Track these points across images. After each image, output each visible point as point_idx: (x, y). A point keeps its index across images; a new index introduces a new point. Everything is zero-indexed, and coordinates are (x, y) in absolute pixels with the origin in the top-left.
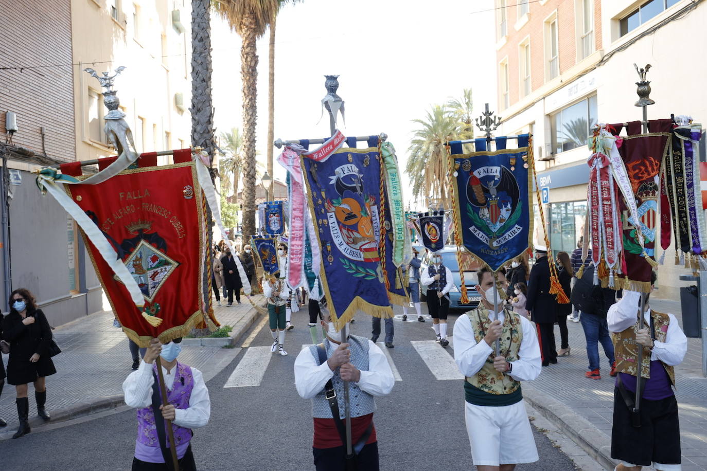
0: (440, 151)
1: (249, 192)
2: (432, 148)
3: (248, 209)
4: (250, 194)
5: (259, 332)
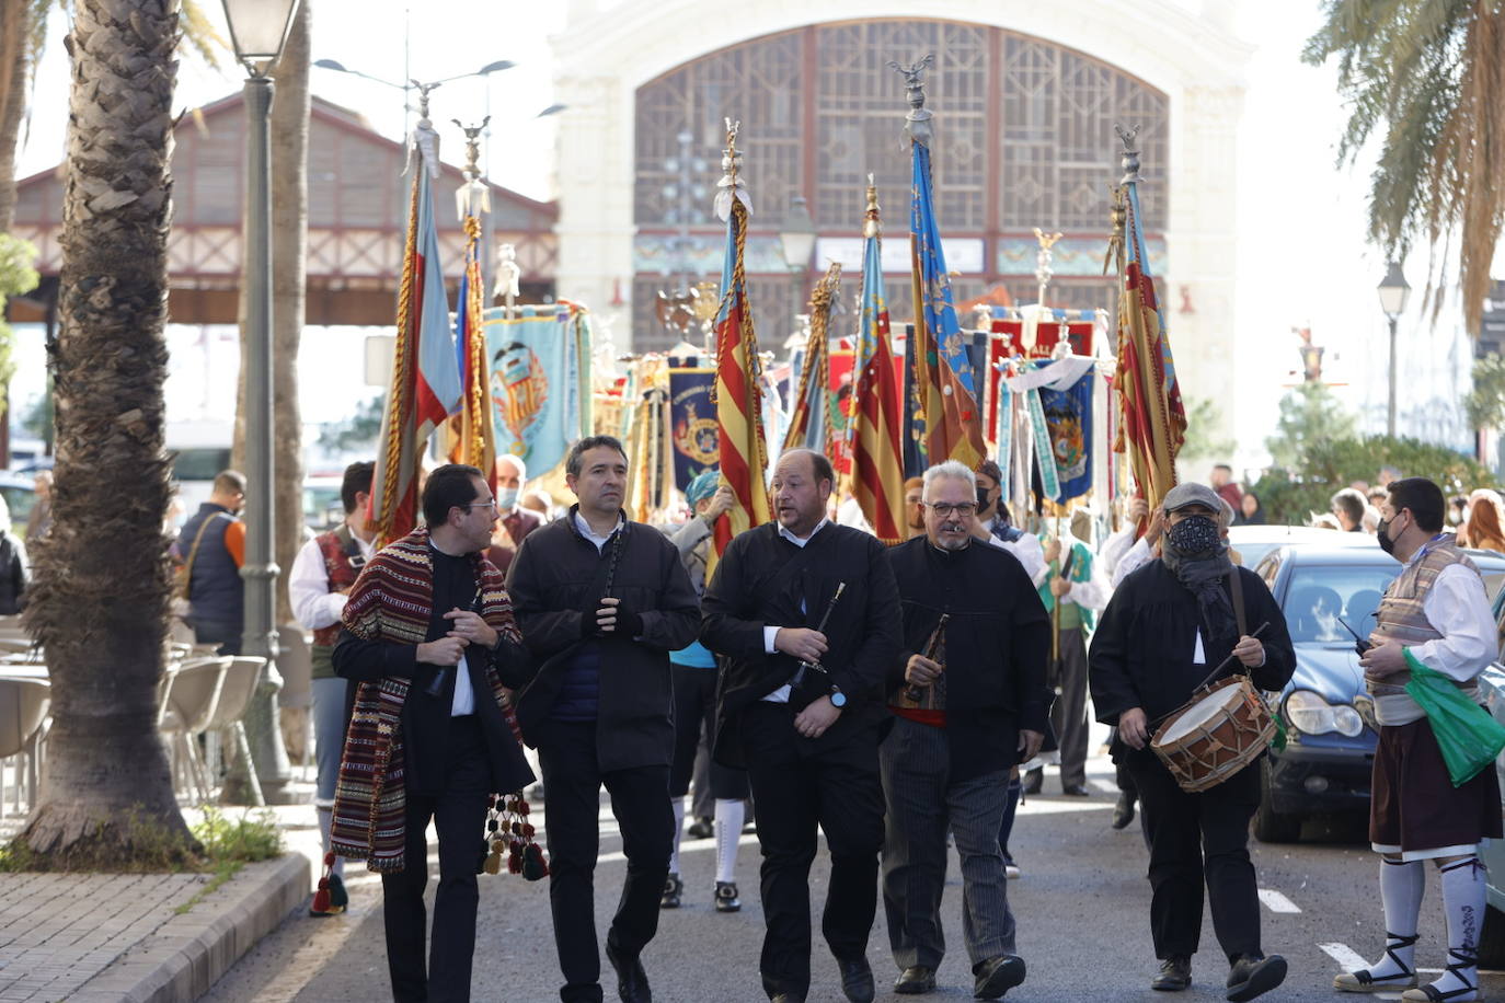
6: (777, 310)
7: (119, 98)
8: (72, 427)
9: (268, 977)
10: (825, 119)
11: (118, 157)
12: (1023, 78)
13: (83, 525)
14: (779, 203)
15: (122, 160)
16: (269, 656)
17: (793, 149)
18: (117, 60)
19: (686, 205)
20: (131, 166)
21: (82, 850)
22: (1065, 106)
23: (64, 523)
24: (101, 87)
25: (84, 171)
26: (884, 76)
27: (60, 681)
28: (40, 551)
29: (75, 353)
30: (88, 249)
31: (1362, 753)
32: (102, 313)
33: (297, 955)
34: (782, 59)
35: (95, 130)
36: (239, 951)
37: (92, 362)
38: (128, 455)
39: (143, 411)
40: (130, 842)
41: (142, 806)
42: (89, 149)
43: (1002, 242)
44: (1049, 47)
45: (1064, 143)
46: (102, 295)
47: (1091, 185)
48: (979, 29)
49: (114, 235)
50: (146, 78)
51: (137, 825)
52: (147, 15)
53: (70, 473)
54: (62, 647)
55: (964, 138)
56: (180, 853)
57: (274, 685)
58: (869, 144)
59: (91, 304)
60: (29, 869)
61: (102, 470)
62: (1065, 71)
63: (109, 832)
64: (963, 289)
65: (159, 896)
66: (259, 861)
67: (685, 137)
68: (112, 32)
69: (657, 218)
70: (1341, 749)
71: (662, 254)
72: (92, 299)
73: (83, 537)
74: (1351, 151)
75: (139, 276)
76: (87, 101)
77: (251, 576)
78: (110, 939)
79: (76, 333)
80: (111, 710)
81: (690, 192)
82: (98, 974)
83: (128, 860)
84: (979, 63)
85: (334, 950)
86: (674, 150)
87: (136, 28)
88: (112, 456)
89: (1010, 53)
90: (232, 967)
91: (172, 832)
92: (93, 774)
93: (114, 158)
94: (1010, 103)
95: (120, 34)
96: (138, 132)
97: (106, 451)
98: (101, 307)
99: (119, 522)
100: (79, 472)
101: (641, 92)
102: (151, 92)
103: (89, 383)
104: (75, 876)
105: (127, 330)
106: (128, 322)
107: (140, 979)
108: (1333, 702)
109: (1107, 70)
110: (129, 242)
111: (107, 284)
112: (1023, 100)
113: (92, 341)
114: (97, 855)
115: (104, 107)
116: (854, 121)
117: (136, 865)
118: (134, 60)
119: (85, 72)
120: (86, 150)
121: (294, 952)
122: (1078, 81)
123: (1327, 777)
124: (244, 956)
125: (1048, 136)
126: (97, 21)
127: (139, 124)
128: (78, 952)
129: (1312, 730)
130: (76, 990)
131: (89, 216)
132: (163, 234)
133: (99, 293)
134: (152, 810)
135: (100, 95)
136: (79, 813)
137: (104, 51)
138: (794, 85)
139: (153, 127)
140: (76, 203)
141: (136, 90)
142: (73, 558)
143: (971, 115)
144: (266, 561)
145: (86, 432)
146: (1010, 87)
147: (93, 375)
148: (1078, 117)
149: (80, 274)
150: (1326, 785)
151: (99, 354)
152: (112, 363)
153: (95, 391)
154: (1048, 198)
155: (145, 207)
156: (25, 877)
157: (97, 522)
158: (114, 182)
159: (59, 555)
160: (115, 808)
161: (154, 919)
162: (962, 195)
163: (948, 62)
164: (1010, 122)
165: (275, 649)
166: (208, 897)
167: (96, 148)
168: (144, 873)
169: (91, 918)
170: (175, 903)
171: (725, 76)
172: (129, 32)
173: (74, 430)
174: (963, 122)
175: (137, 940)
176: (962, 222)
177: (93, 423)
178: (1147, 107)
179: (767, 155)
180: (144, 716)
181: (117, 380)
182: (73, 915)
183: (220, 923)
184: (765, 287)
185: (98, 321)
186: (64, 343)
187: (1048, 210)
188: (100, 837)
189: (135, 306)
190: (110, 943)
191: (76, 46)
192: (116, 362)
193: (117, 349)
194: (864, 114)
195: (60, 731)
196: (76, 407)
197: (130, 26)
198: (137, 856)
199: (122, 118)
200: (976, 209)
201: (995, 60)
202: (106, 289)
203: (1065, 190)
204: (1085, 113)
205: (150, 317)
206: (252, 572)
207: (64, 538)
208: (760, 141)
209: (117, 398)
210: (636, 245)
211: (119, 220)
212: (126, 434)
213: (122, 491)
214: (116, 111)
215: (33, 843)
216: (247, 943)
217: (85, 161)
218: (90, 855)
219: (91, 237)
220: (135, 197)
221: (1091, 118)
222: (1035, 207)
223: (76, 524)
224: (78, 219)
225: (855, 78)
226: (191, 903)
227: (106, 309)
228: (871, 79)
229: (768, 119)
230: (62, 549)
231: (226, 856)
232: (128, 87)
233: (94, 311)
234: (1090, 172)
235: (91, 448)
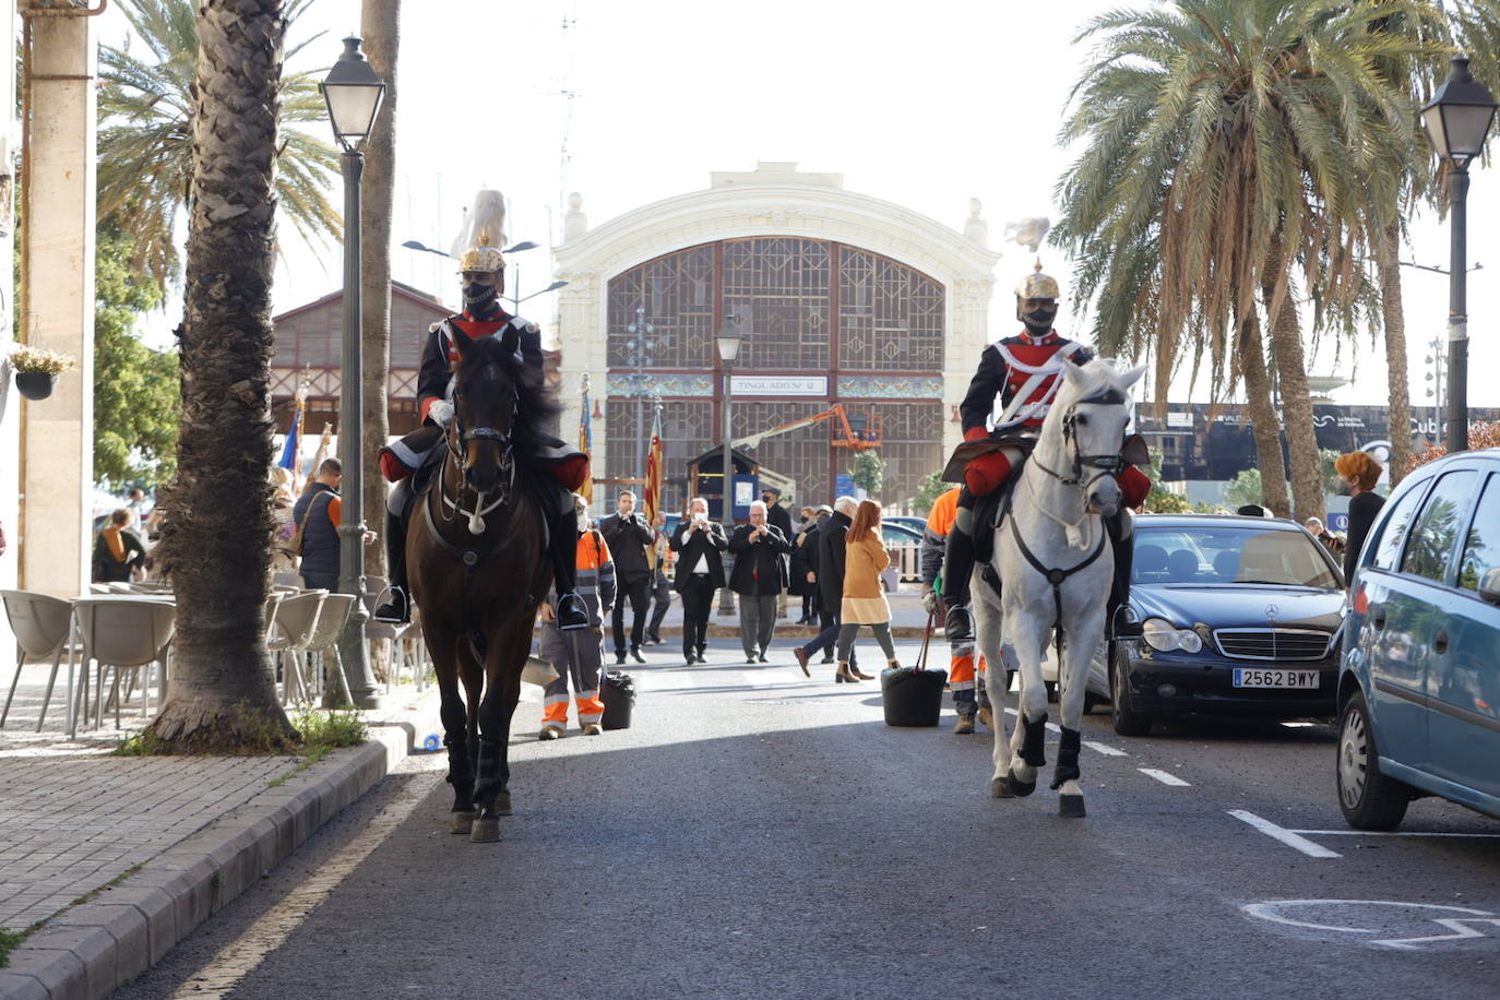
0: (1244, 128)
1: (237, 101)
2: (1206, 101)
3: (224, 210)
4: (241, 112)
5: (239, 983)
6: (698, 420)
7: (234, 130)
8: (194, 395)
9: (346, 840)
10: (728, 300)
11: (232, 178)
12: (853, 273)
13: (202, 474)
14: (700, 352)
15: (235, 180)
16: (359, 594)
17: (708, 318)
18: (232, 100)
19: (641, 353)
20: (243, 185)
21: (200, 737)
22: (879, 292)
23: (188, 473)
24: (218, 121)
25: (205, 190)
26: (765, 274)
27: (183, 601)
28: (168, 496)
29: (196, 336)
30: (208, 252)
31: (1202, 666)
32: (218, 303)
33: (373, 822)
34: (701, 262)
35: (213, 156)
36: (323, 820)
37: (210, 342)
38: (240, 417)
39: (251, 381)
40: (239, 732)
41: (248, 701)
42: (210, 171)
43: (840, 377)
44: (869, 255)
45: (879, 316)
46: (219, 289)
47: (896, 342)
48: (825, 243)
49: (229, 241)
50: (255, 114)
51: (245, 717)
52: (256, 63)
53: (191, 432)
54: (186, 573)
55: (815, 312)
56: (280, 740)
57: (363, 616)
58: (756, 316)
59: (210, 296)
60: (156, 754)
61: (218, 429)
62: (879, 270)
63: (221, 722)
64: (816, 406)
65: (257, 773)
66: (344, 747)
67: (641, 310)
68: (227, 77)
69: (623, 363)
70: (1186, 661)
71: (626, 385)
72: (210, 291)
73: (203, 483)
74: (1082, 303)
75: (249, 272)
76: (208, 133)
77: (345, 532)
78: (207, 807)
79: (198, 319)
80: (225, 624)
81: (644, 345)
82: (188, 838)
83: (237, 745)
84: (825, 265)
85: (404, 817)
86: (634, 318)
87: (247, 74)
88: (226, 418)
89: (844, 259)
90: (317, 832)
91: (273, 722)
92: (210, 676)
93: (228, 178)
94: (845, 290)
95: (234, 79)
96: (248, 158)
97: (221, 415)
98: (218, 298)
99: (231, 471)
100: (200, 431)
101: (611, 283)
102: (259, 125)
103: (209, 359)
104: (192, 758)
105: (239, 317)
106: (240, 310)
107: (225, 841)
108: (1179, 627)
109: (905, 269)
110: (241, 246)
111: (223, 279)
112: (853, 288)
113: (210, 325)
114: (212, 741)
115: (221, 138)
116: (747, 301)
117: (243, 749)
118: (245, 99)
119: (206, 110)
120: (206, 172)
121: (370, 819)
122: (887, 277)
123: (1172, 684)
124: (328, 823)
125: (868, 311)
126: (216, 69)
127: (249, 151)
128: (175, 818)
129: (1163, 648)
130: (163, 852)
131: (208, 224)
132: (268, 241)
133: (216, 287)
134: (256, 704)
135: (218, 128)
136: (197, 707)
137: (222, 92)
138: (709, 278)
139: (262, 153)
140: (198, 215)
141: (248, 123)
142: (194, 502)
143: (820, 297)
144: (358, 521)
145: (206, 398)
146: (845, 281)
147: (210, 353)
148: (887, 298)
149: (201, 271)
150: (1174, 689)
151: (215, 336)
152: (226, 341)
153: (213, 365)
154: (869, 350)
155: (254, 218)
156: (151, 758)
157: (214, 472)
158: (229, 197)
159: (183, 498)
160: (227, 703)
161: (249, 791)
162: (815, 347)
163: (806, 265)
164: (844, 302)
165: (364, 589)
166: (298, 774)
167: (215, 170)
168: (249, 756)
169: (195, 791)
170: (269, 779)
171: (665, 274)
172: (241, 78)
173: (195, 397)
174: (815, 302)
175: (231, 808)
176: (815, 365)
177: (212, 391)
178: (931, 293)
179: (692, 323)
180: (252, 630)
181: (230, 357)
182: (180, 788)
183: (305, 794)
184: (691, 406)
185: (215, 310)
186: (188, 327)
187: (869, 358)
188: (213, 728)
189: (244, 297)
190: (207, 810)
191: (199, 90)
192: (230, 342)
193: (231, 331)
194: (753, 297)
195: (183, 642)
196: (197, 379)
197: (242, 72)
198: (245, 743)
199: (236, 146)
200: (823, 357)
201: (835, 263)
202: (222, 283)
203: (879, 345)
204: (892, 297)
205: (257, 307)
206: (346, 530)
207: (187, 485)
208: (687, 314)
209: (231, 371)
210: (608, 379)
211: (233, 228)
212: (238, 400)
213: (235, 446)
214: (230, 141)
215: (159, 732)
216: (331, 812)
217: (206, 181)
218: (207, 740)
219: (210, 241)
220: (246, 210)
221: (896, 299)
222: (860, 356)
223: (197, 472)
224: (200, 228)
225: (747, 275)
226: (283, 778)
227: (222, 299)
228: (757, 275)
229: (692, 301)
230: (186, 494)
231: (318, 741)
232: (240, 120)
233: (212, 300)
234: (895, 333)
235: (210, 411)
